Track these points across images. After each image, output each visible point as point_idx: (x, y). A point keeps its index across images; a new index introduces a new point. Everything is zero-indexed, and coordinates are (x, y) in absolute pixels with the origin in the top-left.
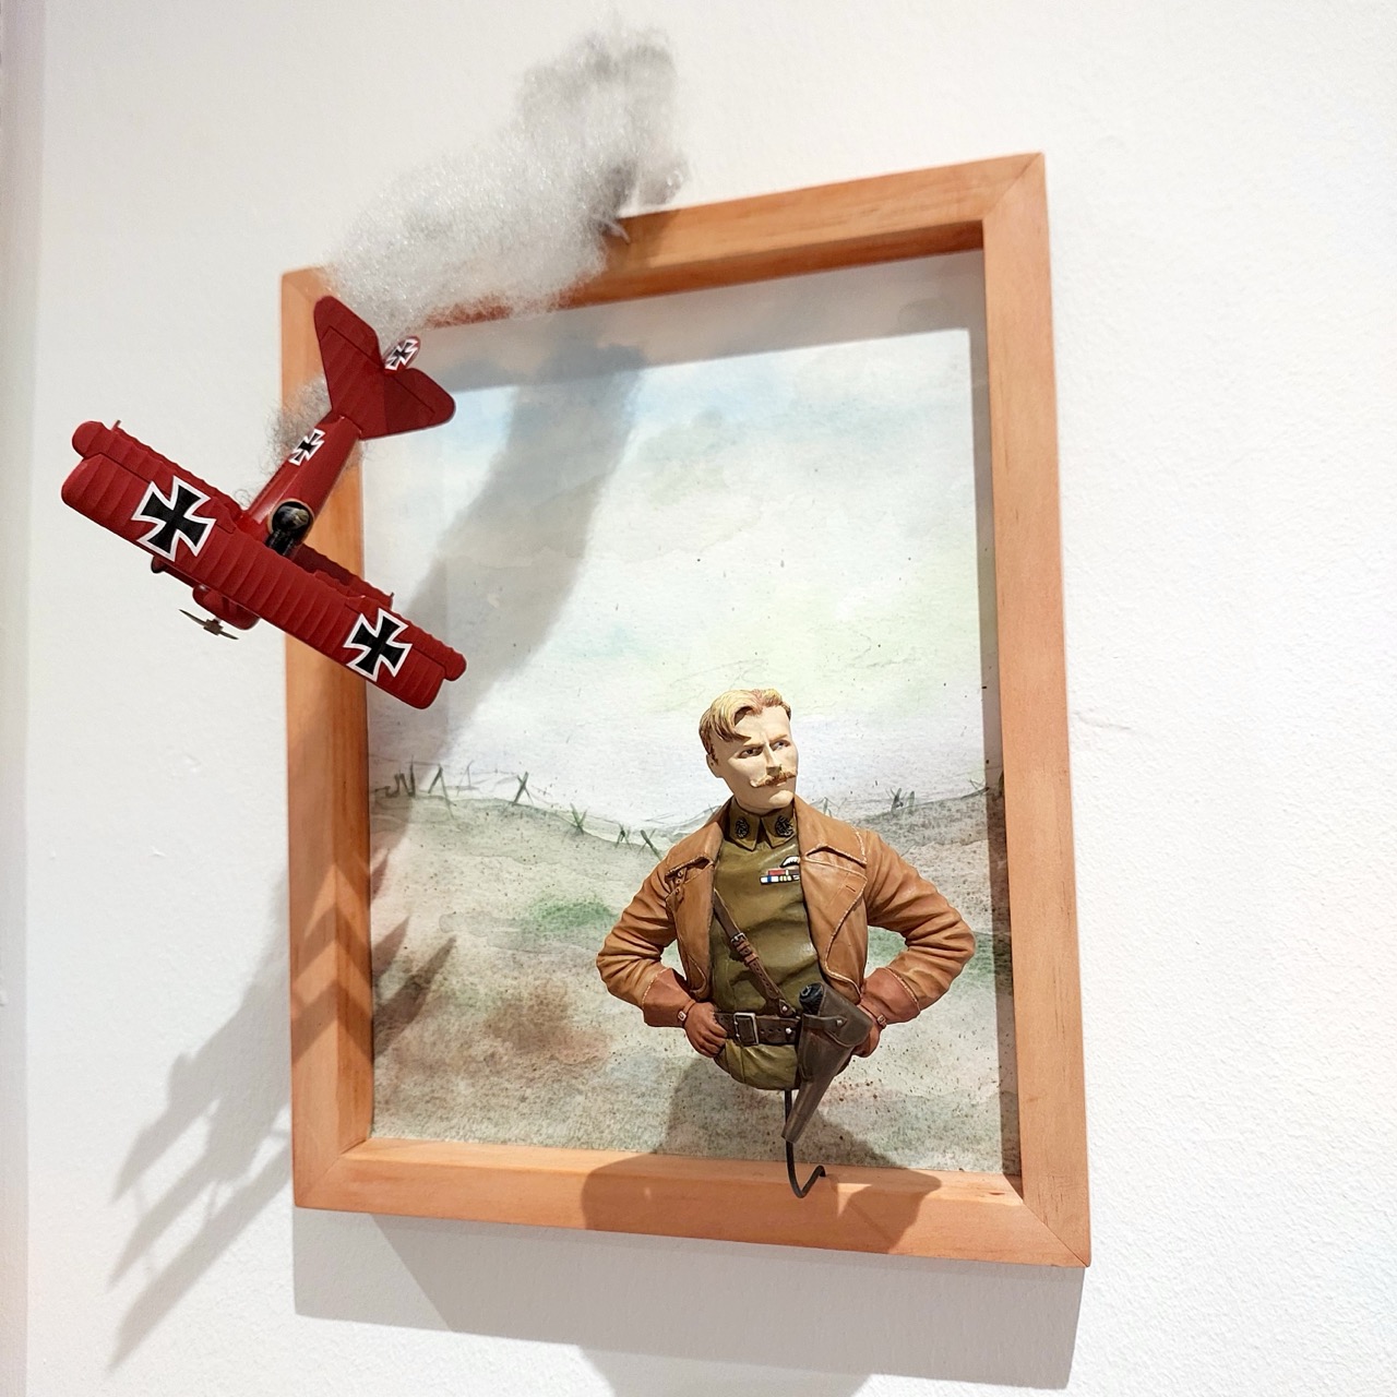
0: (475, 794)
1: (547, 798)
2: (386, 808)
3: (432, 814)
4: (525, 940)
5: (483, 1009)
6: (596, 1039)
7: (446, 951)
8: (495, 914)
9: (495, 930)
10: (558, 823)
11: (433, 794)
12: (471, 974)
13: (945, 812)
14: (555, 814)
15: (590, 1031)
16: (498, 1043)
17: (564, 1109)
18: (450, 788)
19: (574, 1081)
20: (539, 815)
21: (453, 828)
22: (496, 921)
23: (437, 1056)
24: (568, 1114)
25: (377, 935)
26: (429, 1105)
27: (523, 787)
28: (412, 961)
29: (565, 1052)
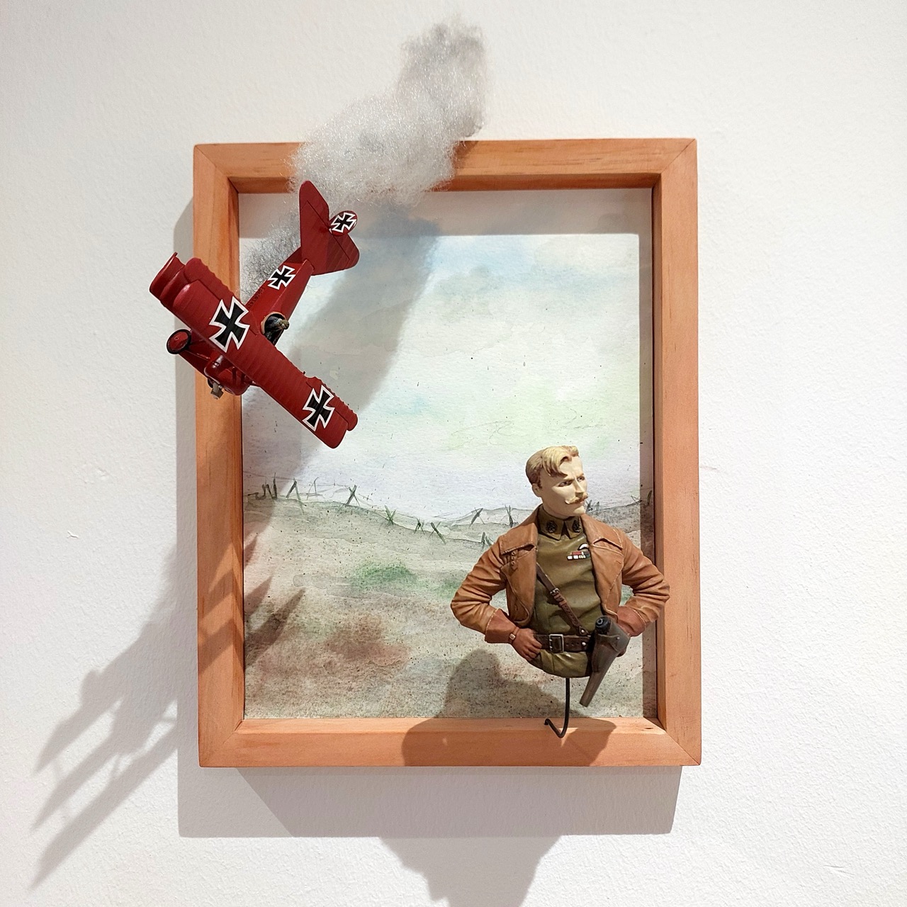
0: (320, 499)
1: (369, 501)
2: (256, 507)
3: (289, 511)
4: (353, 590)
5: (324, 634)
6: (400, 650)
7: (298, 598)
8: (333, 574)
9: (333, 584)
10: (376, 518)
11: (290, 498)
12: (316, 612)
13: (616, 514)
14: (374, 512)
15: (397, 645)
16: (333, 655)
17: (378, 694)
18: (302, 494)
19: (384, 676)
20: (364, 513)
21: (304, 520)
22: (333, 578)
23: (291, 665)
24: (380, 697)
25: (248, 588)
26: (285, 696)
27: (353, 495)
28: (273, 605)
29: (379, 659)
